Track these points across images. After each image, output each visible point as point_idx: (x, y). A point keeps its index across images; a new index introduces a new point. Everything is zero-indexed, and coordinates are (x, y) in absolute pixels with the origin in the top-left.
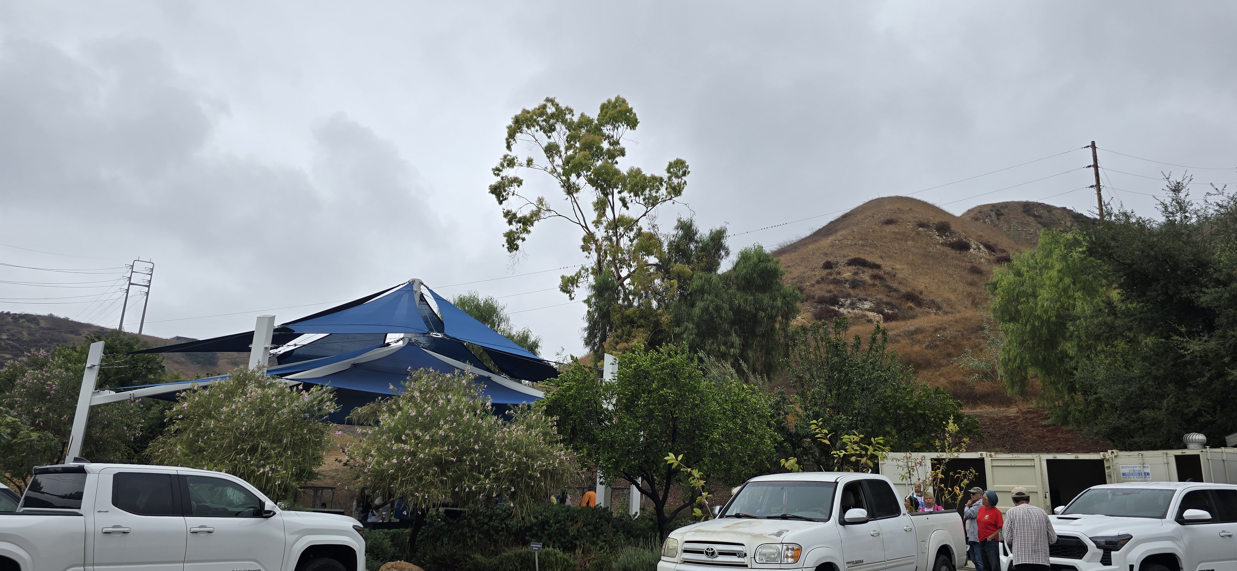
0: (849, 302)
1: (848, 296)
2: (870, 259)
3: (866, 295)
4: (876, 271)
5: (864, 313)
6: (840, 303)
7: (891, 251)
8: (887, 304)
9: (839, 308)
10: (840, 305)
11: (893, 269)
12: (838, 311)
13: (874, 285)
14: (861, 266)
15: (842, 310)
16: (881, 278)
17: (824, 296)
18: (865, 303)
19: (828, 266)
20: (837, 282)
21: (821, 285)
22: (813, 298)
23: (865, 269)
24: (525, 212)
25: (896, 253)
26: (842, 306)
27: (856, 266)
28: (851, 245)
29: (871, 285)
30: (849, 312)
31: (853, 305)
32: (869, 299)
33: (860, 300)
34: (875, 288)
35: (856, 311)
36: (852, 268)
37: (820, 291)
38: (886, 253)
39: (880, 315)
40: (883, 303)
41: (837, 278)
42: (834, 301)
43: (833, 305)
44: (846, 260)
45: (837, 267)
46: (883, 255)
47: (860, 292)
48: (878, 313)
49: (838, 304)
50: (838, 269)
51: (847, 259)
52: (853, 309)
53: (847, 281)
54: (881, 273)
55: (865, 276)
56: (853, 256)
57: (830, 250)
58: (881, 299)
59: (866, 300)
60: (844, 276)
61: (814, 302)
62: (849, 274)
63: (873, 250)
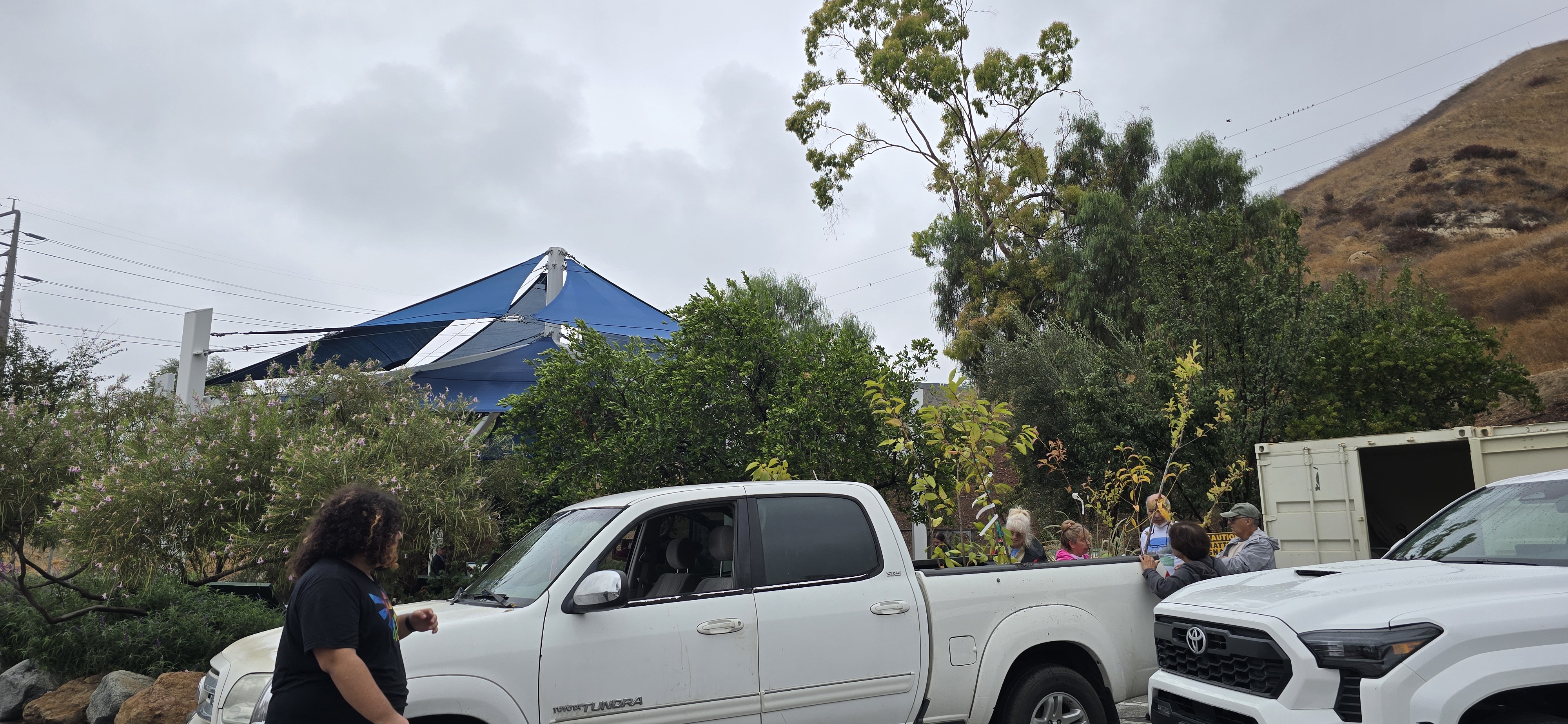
0: (1453, 216)
1: (1453, 207)
2: (1496, 145)
3: (1485, 202)
4: (1507, 162)
5: (1482, 231)
6: (1437, 221)
7: (1542, 127)
8: (1526, 211)
9: (1434, 229)
10: (1437, 224)
11: (1542, 154)
12: (1432, 235)
13: (1501, 185)
14: (1479, 157)
15: (1440, 231)
16: (1514, 171)
17: (1408, 214)
18: (1483, 214)
19: (1419, 166)
20: (1433, 189)
21: (1405, 199)
22: (1389, 220)
23: (1487, 162)
24: (840, 149)
25: (1551, 130)
26: (1441, 224)
27: (1469, 159)
28: (1465, 129)
29: (1497, 184)
30: (1453, 234)
31: (1460, 222)
32: (1492, 207)
33: (1473, 211)
34: (1505, 189)
35: (1467, 230)
36: (1463, 164)
37: (1402, 208)
38: (1531, 132)
39: (1513, 231)
40: (1519, 211)
41: (1435, 182)
42: (1426, 219)
43: (1424, 225)
44: (1451, 153)
45: (1435, 167)
46: (1525, 135)
47: (1475, 200)
48: (1509, 227)
49: (1432, 222)
50: (1437, 169)
51: (1453, 150)
52: (1461, 227)
53: (1451, 184)
54: (1517, 163)
55: (1487, 172)
56: (1465, 143)
57: (1428, 142)
58: (1514, 206)
59: (1485, 210)
60: (1446, 178)
61: (1390, 226)
62: (1456, 173)
63: (1508, 130)
